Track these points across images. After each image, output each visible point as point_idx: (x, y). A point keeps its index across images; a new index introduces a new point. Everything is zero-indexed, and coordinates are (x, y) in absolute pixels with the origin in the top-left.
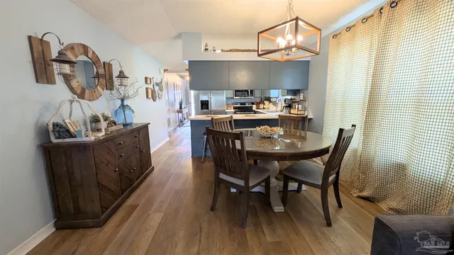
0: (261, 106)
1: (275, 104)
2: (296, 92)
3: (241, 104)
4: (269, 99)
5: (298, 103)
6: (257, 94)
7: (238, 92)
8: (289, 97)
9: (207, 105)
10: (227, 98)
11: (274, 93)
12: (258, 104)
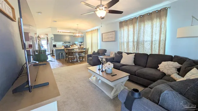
0: (73, 46)
1: (77, 45)
2: (82, 42)
3: (66, 46)
4: (75, 44)
5: (82, 45)
6: (71, 43)
7: (65, 42)
8: (80, 44)
9: (56, 46)
10: (62, 44)
11: (76, 43)
12: (72, 45)
